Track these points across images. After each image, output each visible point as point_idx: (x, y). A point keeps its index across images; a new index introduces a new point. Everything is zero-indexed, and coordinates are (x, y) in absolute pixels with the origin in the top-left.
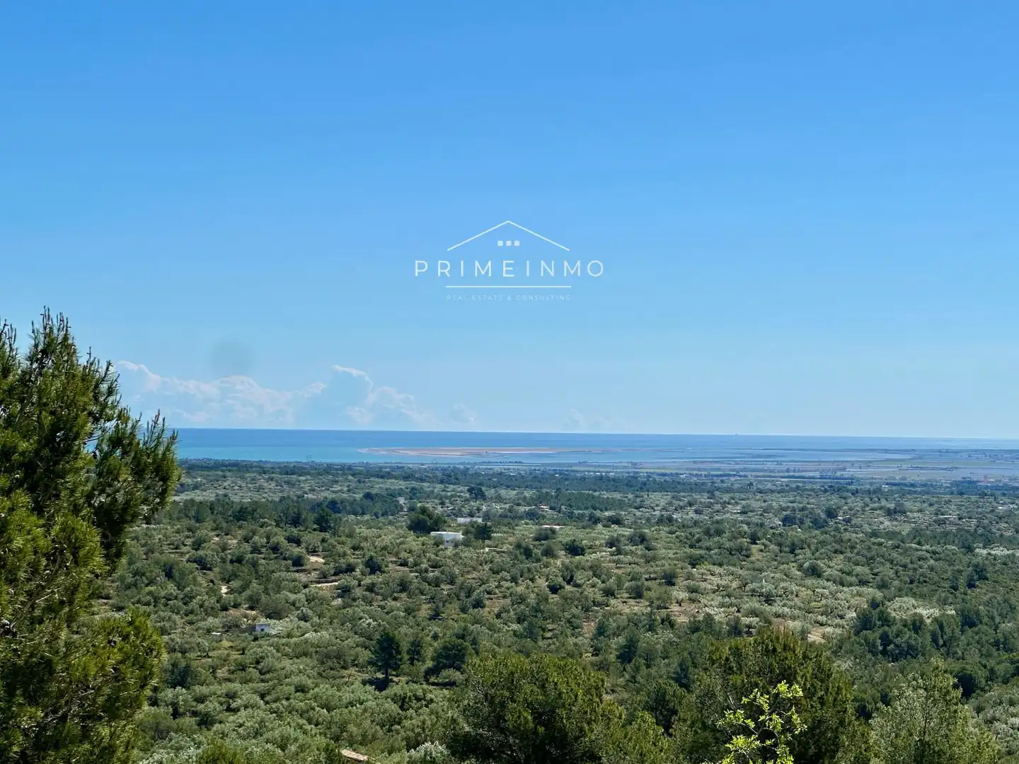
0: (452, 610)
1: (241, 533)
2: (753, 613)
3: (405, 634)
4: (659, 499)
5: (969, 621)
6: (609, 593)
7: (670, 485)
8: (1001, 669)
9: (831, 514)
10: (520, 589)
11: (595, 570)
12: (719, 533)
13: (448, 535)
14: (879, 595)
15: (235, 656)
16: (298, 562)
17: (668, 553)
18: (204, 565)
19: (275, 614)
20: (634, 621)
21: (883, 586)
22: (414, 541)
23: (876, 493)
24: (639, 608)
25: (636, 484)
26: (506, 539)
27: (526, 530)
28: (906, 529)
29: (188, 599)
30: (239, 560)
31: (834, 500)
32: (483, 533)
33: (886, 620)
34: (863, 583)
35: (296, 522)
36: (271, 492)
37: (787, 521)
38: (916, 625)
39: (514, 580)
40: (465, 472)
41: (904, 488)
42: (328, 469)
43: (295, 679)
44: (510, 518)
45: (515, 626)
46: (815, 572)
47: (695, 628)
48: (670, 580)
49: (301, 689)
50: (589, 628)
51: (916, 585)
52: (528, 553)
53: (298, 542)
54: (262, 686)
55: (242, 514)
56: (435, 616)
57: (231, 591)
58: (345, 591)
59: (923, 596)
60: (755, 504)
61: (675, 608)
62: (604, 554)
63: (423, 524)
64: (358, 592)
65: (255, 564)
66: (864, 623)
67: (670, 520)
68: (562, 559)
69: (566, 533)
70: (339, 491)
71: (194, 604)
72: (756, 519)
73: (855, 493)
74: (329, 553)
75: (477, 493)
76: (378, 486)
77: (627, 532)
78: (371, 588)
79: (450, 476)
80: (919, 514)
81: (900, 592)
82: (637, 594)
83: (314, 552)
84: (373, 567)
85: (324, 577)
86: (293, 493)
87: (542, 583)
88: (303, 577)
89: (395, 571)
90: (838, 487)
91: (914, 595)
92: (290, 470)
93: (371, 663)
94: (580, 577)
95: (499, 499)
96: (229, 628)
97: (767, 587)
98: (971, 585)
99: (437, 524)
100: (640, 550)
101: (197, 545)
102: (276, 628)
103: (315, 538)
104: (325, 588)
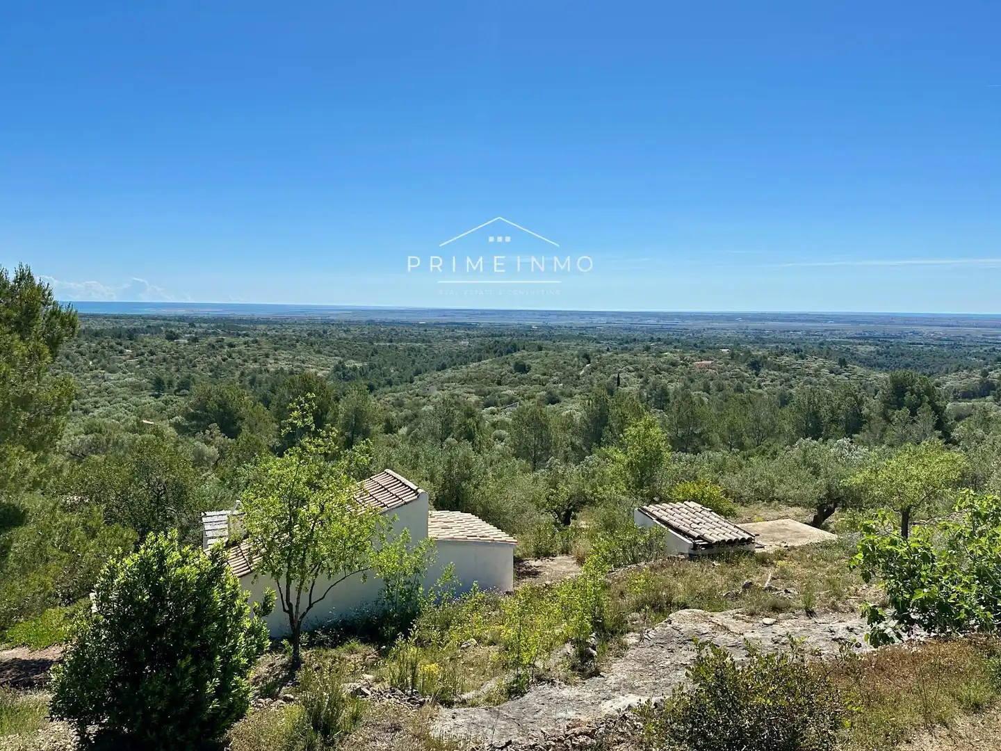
0: (184, 368)
1: (96, 342)
2: (298, 366)
3: (166, 378)
4: (264, 327)
5: (372, 367)
6: (245, 361)
7: (267, 322)
8: (382, 382)
9: (325, 332)
10: (211, 360)
11: (240, 352)
12: (285, 339)
13: (181, 341)
14: (342, 359)
15: (97, 387)
16: (121, 352)
17: (266, 347)
18: (82, 354)
19: (113, 372)
20: (254, 370)
21: (343, 356)
22: (168, 344)
23: (340, 325)
24: (256, 366)
25: (254, 322)
26: (205, 342)
27: (212, 339)
28: (351, 337)
29: (76, 367)
30: (96, 352)
31: (326, 327)
32: (195, 340)
33: (344, 368)
34: (336, 355)
35: (119, 337)
36: (109, 325)
37: (310, 335)
38: (355, 369)
39: (208, 357)
40: (187, 318)
41: (350, 323)
42: (132, 317)
43: (123, 395)
44: (206, 334)
45: (210, 374)
46: (319, 352)
47: (277, 372)
48: (267, 356)
49: (124, 399)
50: (237, 374)
51: (354, 355)
52: (213, 347)
53: (121, 345)
54: (108, 398)
55: (97, 334)
56: (178, 370)
57: (94, 363)
58: (141, 362)
59: (356, 359)
60: (297, 329)
61: (269, 365)
62: (243, 347)
63: (171, 337)
64: (146, 362)
65: (103, 353)
66: (337, 369)
67: (266, 334)
68: (227, 349)
69: (227, 339)
70: (137, 324)
71: (79, 368)
72: (298, 334)
73: (333, 324)
74: (133, 348)
75: (192, 325)
76: (152, 323)
77: (251, 339)
78: (151, 361)
79: (182, 319)
80: (355, 331)
81: (349, 358)
82: (255, 361)
83: (128, 348)
84: (152, 353)
85: (132, 357)
86: (118, 326)
87: (219, 358)
88: (123, 358)
89: (161, 355)
90: (327, 323)
91: (353, 359)
92: (116, 317)
93: (152, 388)
94: (234, 355)
95: (201, 327)
96: (94, 377)
97: (303, 358)
98: (373, 355)
99: (177, 337)
100: (255, 345)
101: (79, 347)
102: (113, 377)
103: (128, 343)
104: (133, 361)
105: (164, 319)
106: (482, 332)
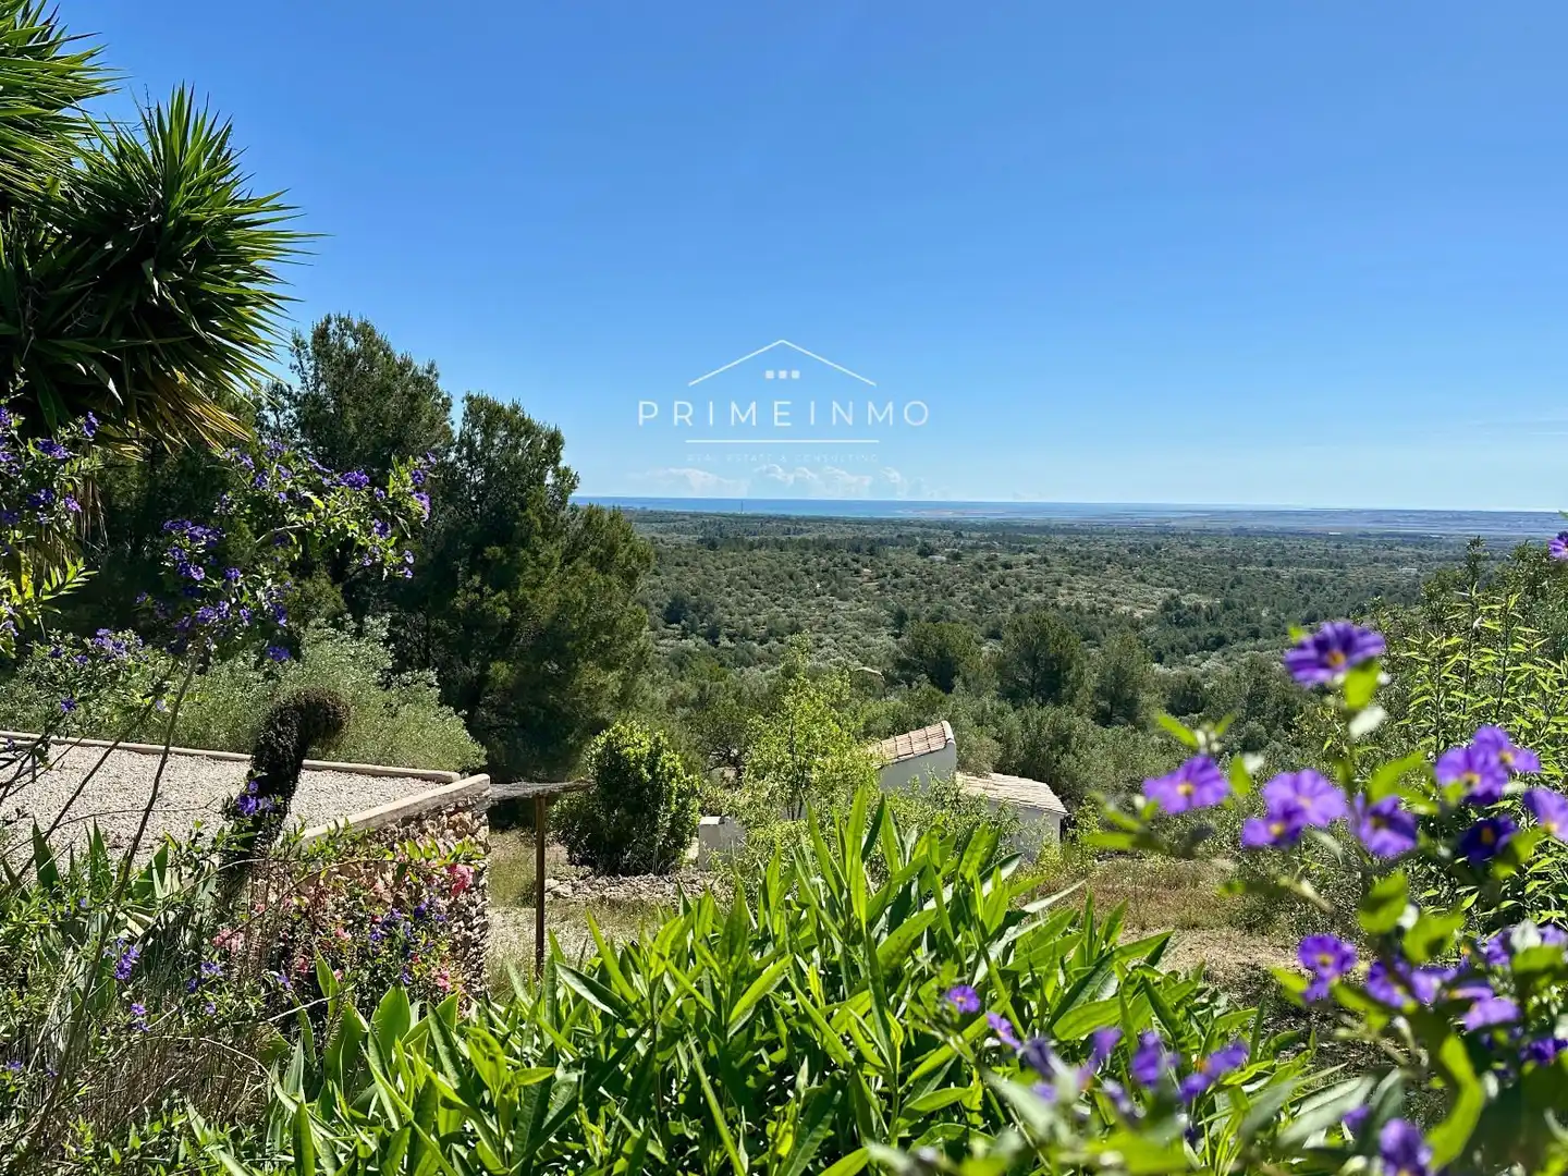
0: (938, 597)
1: (828, 556)
2: (1103, 601)
3: (910, 610)
4: (1061, 538)
5: (1227, 606)
6: (1024, 590)
7: (1068, 530)
8: (1241, 633)
9: (1158, 547)
10: (976, 587)
11: (1018, 578)
12: (1089, 558)
13: (938, 557)
14: (1176, 592)
15: (822, 619)
16: (857, 572)
17: (1059, 570)
18: (808, 573)
19: (844, 599)
20: (1036, 605)
21: (1181, 587)
22: (919, 561)
23: (1186, 535)
24: (1039, 598)
25: (1045, 529)
26: (969, 560)
27: (981, 555)
28: (1200, 556)
29: (799, 590)
30: (826, 571)
31: (1161, 540)
32: (957, 557)
33: (1179, 605)
34: (1170, 586)
35: (858, 550)
36: (849, 534)
37: (1131, 551)
38: (1197, 609)
39: (972, 582)
40: (953, 523)
41: (1203, 533)
42: (880, 522)
43: (854, 632)
44: (974, 548)
45: (972, 607)
46: (1142, 580)
47: (1068, 609)
48: (1058, 583)
49: (856, 637)
50: (1011, 608)
51: (1201, 587)
52: (981, 567)
53: (858, 562)
54: (835, 636)
55: (829, 546)
56: (929, 601)
57: (822, 586)
58: (881, 587)
59: (1204, 593)
60: (1114, 542)
61: (1060, 598)
62: (1024, 569)
63: (925, 552)
64: (888, 587)
65: (835, 573)
66: (1167, 607)
67: (1065, 550)
68: (1000, 571)
69: (1003, 557)
70: (885, 533)
71: (802, 593)
72: (1114, 550)
73: (1173, 535)
74: (874, 567)
75: (959, 535)
76: (906, 531)
77: (1038, 556)
78: (895, 586)
79: (945, 525)
80: (1210, 548)
81: (1191, 590)
82: (1039, 590)
83: (866, 566)
84: (897, 575)
85: (871, 580)
86: (860, 534)
87: (987, 584)
88: (859, 580)
89: (908, 577)
90: (1165, 532)
91: (1199, 593)
92: (860, 522)
93: (892, 625)
94: (1008, 580)
95: (970, 538)
96: (821, 605)
97: (1113, 587)
98: (1232, 587)
99: (933, 552)
100: (1044, 566)
101: (805, 563)
102: (844, 606)
103: (866, 559)
104: (872, 586)
105: (922, 526)
106: (1451, 553)
